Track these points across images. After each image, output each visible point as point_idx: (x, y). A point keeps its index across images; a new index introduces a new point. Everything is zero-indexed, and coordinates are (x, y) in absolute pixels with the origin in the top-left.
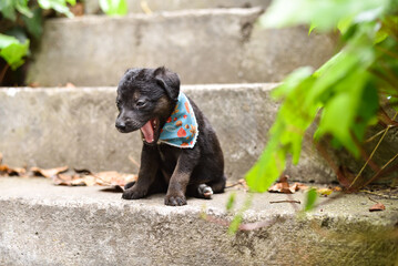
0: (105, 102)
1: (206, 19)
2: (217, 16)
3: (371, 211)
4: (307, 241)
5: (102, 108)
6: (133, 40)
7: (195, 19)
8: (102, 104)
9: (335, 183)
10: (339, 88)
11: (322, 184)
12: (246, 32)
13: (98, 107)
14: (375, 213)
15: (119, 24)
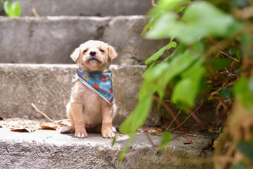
0: (12, 73)
1: (75, 22)
2: (82, 21)
3: (185, 144)
4: (148, 163)
5: (10, 77)
6: (27, 33)
7: (68, 22)
8: (11, 74)
9: (158, 126)
10: (184, 75)
11: (150, 127)
12: (100, 32)
13: (7, 77)
14: (187, 145)
15: (18, 22)
